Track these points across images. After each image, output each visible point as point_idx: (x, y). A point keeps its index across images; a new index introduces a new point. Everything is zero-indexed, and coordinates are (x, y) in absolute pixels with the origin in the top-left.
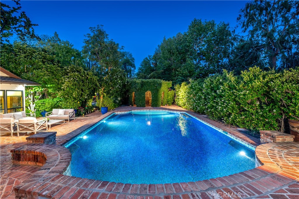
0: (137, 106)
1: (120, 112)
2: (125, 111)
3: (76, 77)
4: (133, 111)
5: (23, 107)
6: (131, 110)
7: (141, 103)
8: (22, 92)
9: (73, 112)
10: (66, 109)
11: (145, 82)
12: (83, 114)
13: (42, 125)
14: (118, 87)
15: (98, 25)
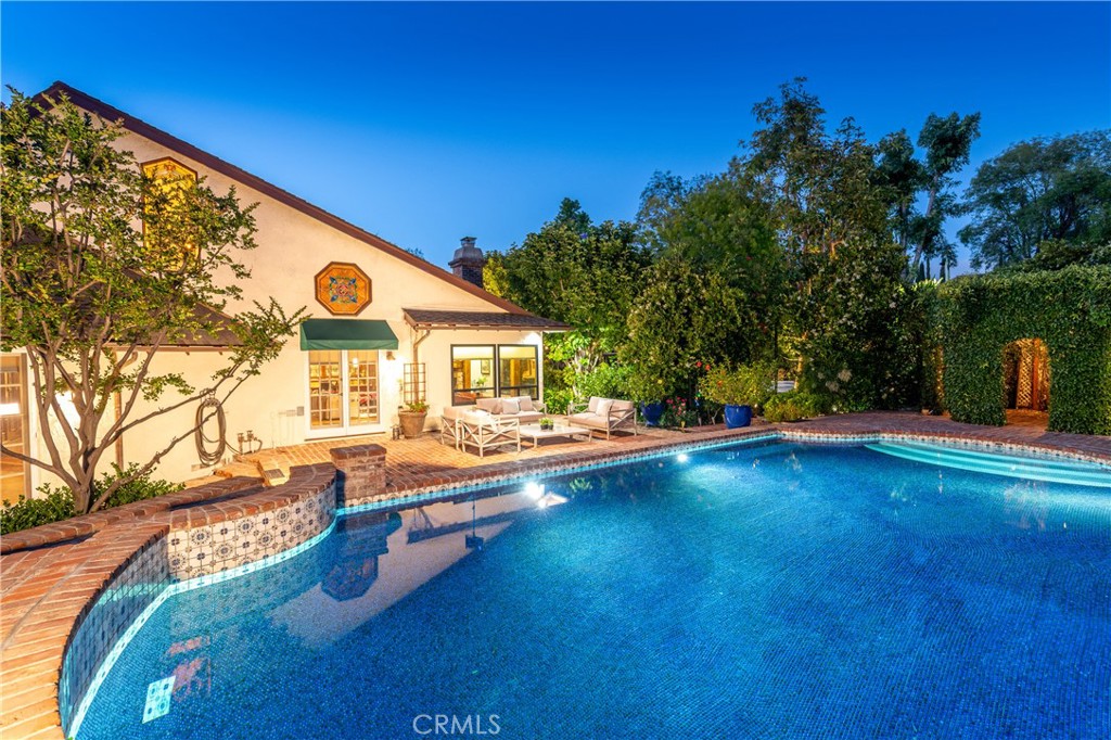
0: (955, 419)
1: (805, 431)
2: (832, 433)
3: (663, 298)
4: (886, 438)
5: (537, 387)
6: (879, 432)
7: (972, 402)
8: (536, 347)
9: (628, 411)
10: (616, 401)
11: (1000, 290)
12: (683, 424)
13: (500, 435)
14: (845, 323)
15: (784, 86)
